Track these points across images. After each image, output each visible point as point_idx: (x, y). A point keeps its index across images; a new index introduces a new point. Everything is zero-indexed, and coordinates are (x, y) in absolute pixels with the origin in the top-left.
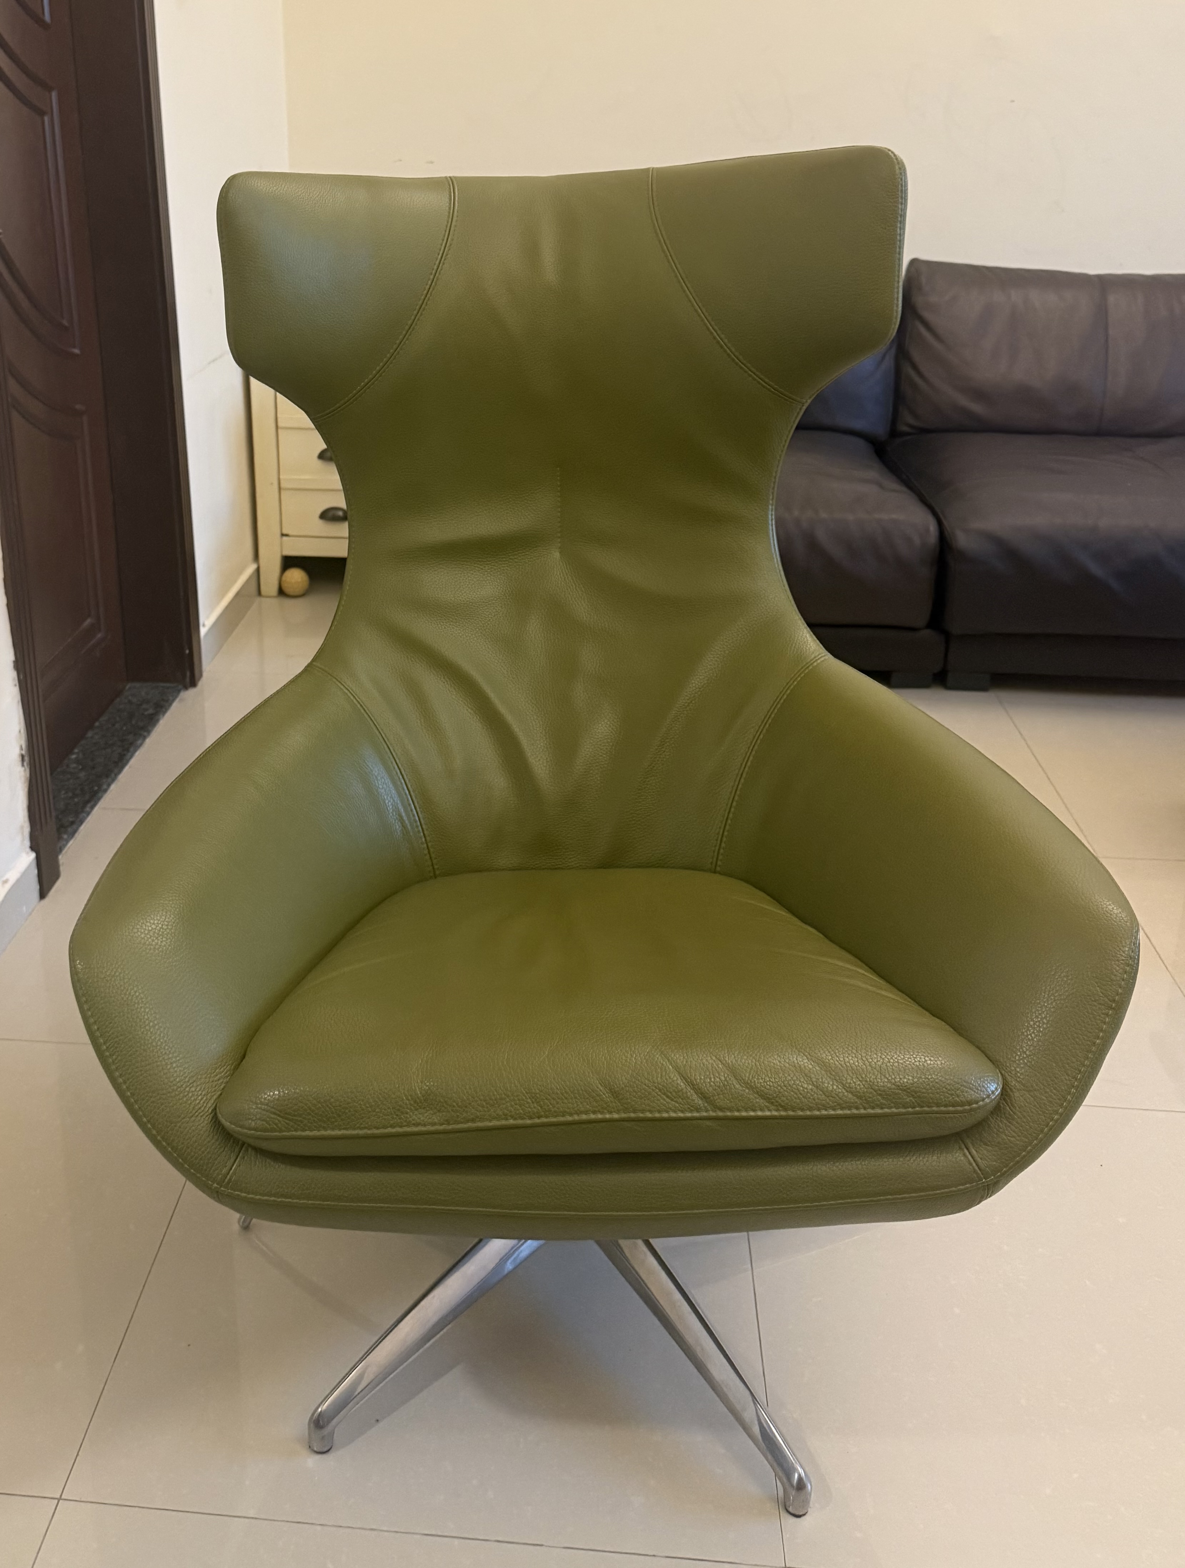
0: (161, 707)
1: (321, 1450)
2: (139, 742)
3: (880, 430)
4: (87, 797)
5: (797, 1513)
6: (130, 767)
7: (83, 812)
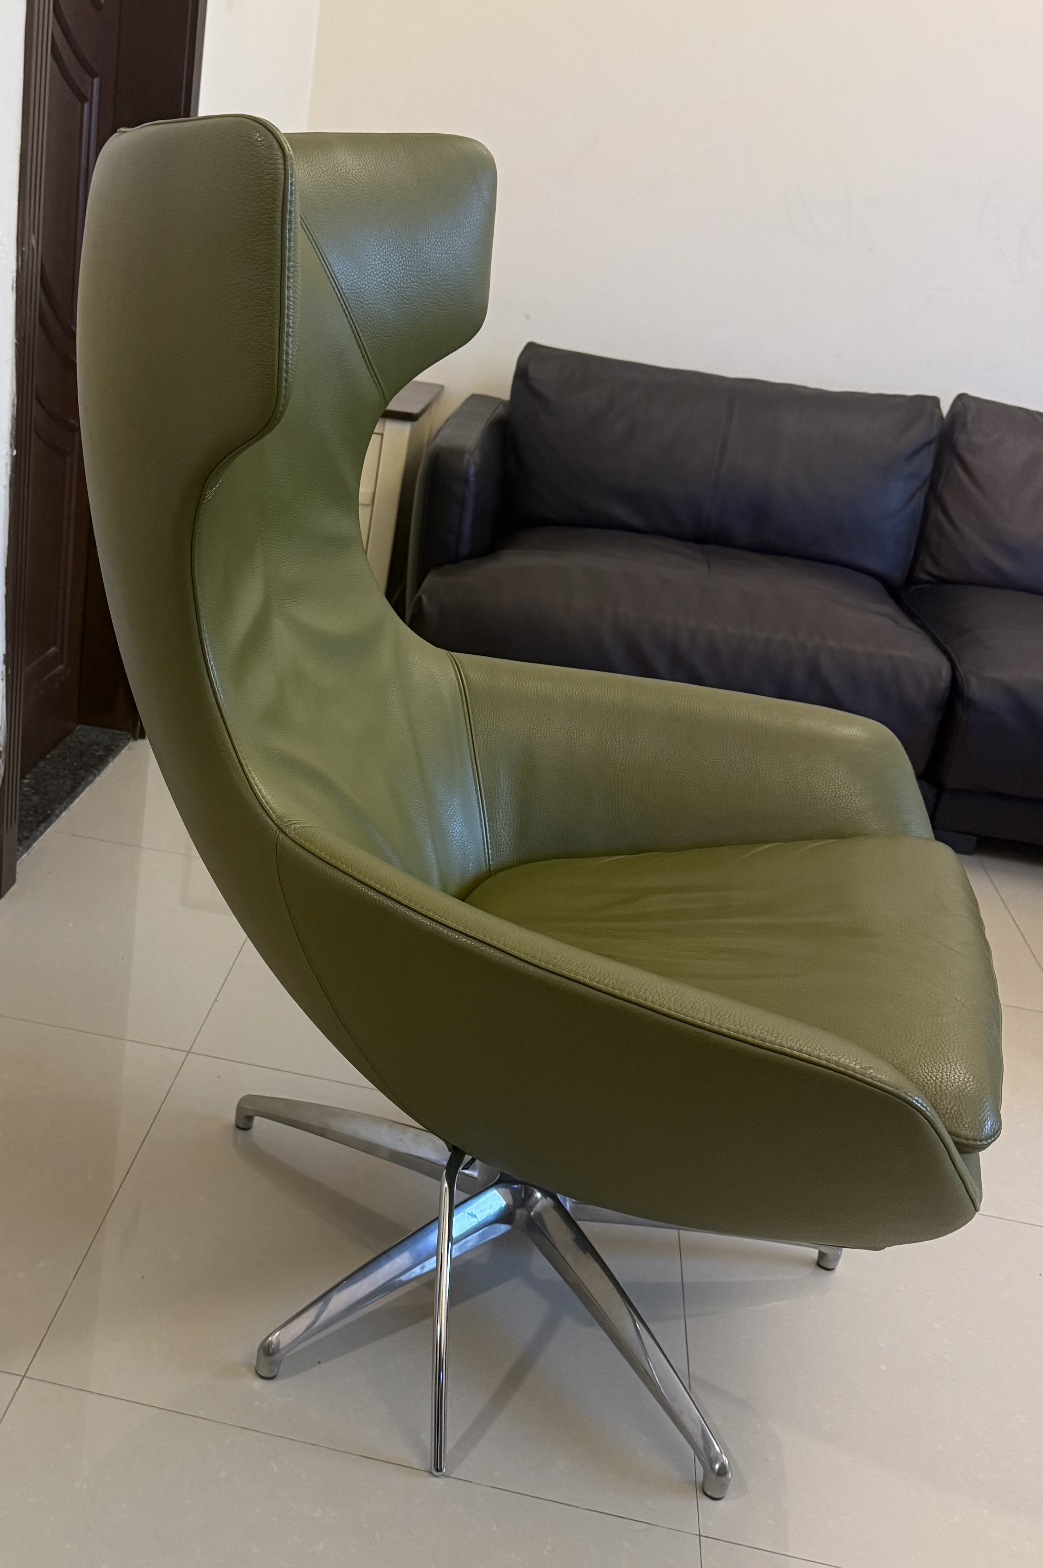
0: (110, 751)
1: (267, 1376)
2: (90, 778)
3: (897, 575)
5: (715, 1496)
6: (80, 800)
7: (37, 830)
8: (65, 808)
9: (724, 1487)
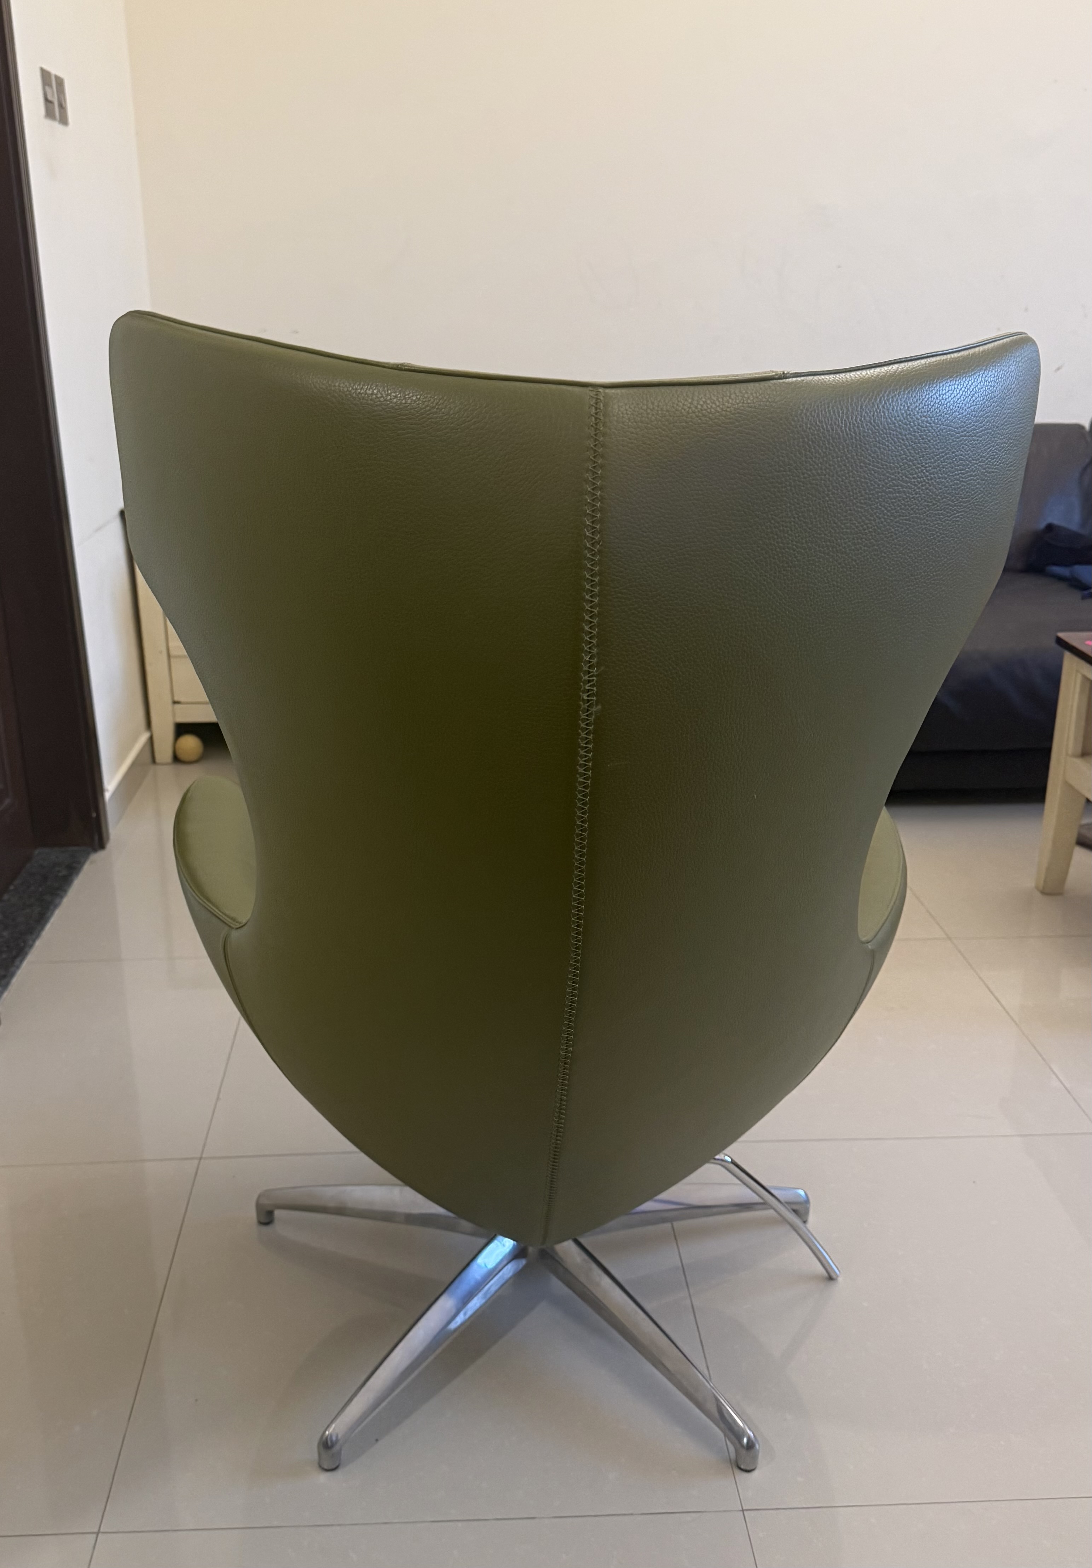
0: (73, 869)
1: (330, 1468)
2: (57, 901)
4: (14, 953)
5: (748, 1468)
6: (51, 925)
7: (12, 966)
8: (38, 936)
9: (755, 1458)
